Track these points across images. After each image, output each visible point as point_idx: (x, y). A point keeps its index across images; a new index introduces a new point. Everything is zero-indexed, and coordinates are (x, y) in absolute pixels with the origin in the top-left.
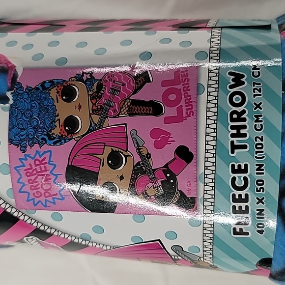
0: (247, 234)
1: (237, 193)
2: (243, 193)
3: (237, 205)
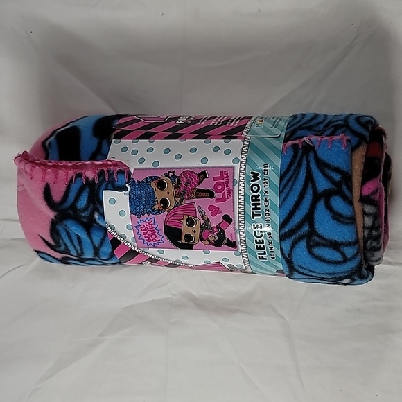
0: (266, 259)
1: (258, 239)
2: (261, 239)
3: (259, 245)
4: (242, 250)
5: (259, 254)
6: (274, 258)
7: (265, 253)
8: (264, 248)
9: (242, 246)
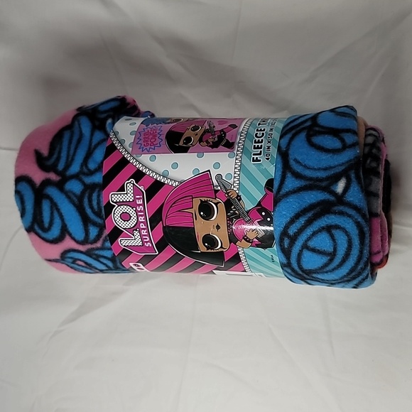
0: (260, 161)
1: (257, 139)
2: (260, 139)
3: (256, 145)
4: (238, 151)
5: (254, 155)
6: (268, 159)
7: (260, 154)
8: (261, 148)
9: (239, 147)
